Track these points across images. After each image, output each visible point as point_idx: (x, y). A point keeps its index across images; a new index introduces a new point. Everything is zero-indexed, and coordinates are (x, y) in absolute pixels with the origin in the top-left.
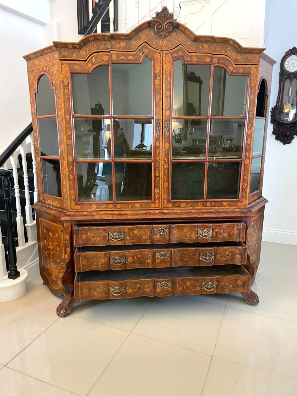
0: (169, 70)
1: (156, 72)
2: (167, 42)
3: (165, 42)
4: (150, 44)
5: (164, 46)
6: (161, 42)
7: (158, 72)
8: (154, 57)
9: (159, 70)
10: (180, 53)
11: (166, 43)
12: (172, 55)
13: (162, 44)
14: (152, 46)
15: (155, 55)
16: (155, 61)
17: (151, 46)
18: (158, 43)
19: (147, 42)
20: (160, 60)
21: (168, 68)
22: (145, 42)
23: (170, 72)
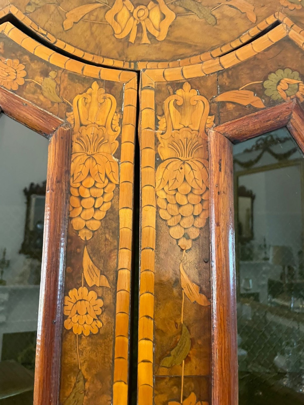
0: (187, 210)
1: (78, 223)
2: (171, 16)
3: (155, 16)
4: (40, 32)
5: (145, 39)
6: (124, 15)
7: (95, 225)
8: (72, 116)
9: (100, 215)
10: (283, 85)
11: (163, 17)
12: (211, 102)
13: (133, 24)
14: (60, 45)
15: (79, 99)
16: (76, 147)
17: (51, 39)
18: (103, 24)
19: (20, 17)
20: (112, 136)
21: (183, 201)
22: (11, 18)
23: (195, 233)
